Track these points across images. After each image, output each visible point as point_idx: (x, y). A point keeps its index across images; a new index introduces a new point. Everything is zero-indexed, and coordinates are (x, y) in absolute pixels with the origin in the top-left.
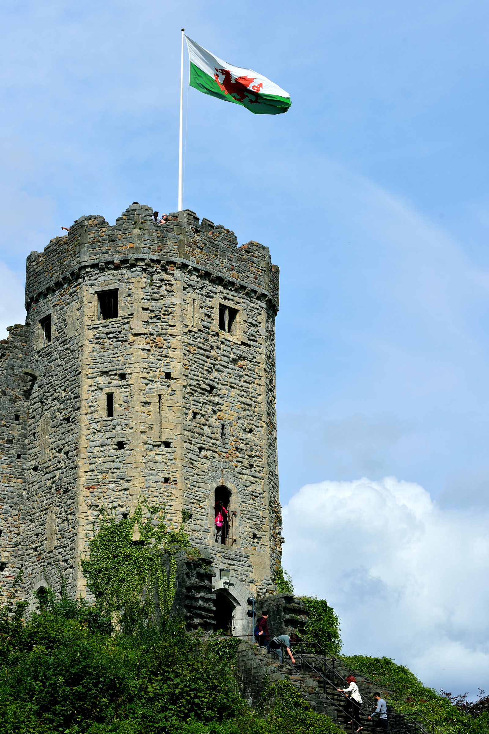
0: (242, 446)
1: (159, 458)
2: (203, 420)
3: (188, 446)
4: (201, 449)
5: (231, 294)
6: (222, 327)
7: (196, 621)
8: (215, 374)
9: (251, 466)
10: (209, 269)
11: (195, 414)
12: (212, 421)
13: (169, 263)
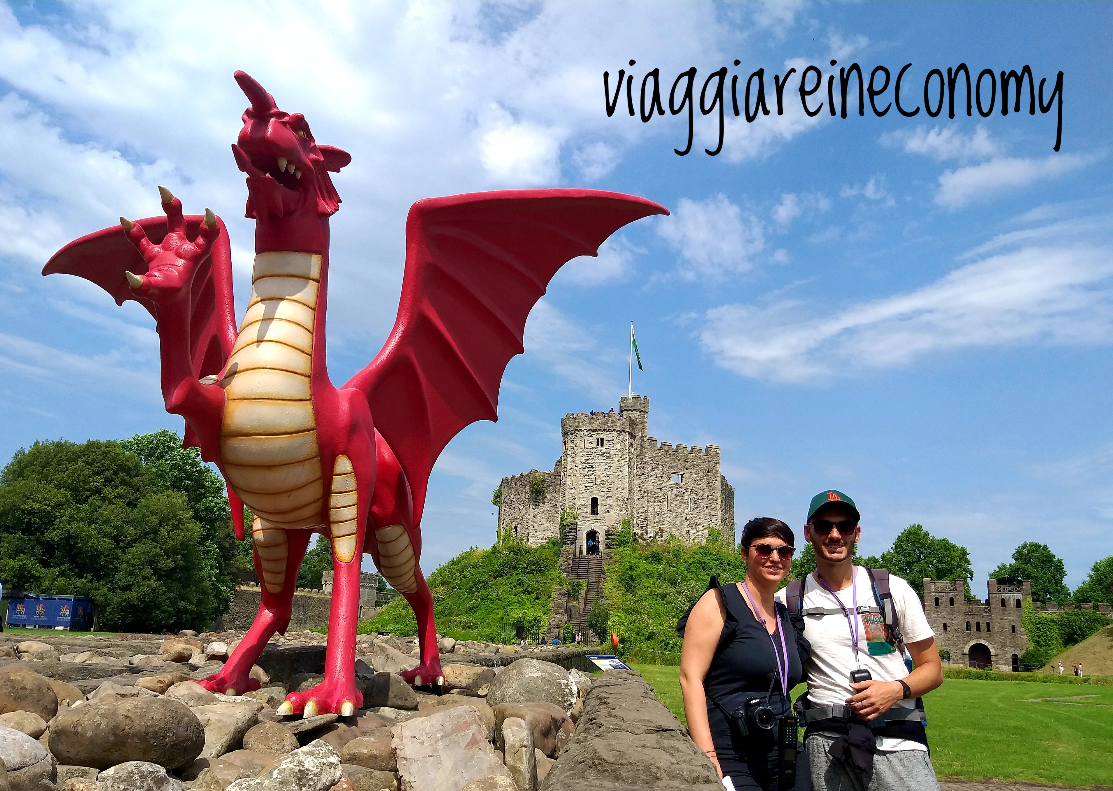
0: (604, 482)
1: (572, 492)
2: (587, 477)
3: (581, 487)
4: (586, 487)
5: (600, 433)
6: (598, 445)
7: (568, 542)
8: (594, 461)
9: (607, 488)
10: (590, 428)
11: (584, 476)
12: (591, 477)
13: (576, 430)
